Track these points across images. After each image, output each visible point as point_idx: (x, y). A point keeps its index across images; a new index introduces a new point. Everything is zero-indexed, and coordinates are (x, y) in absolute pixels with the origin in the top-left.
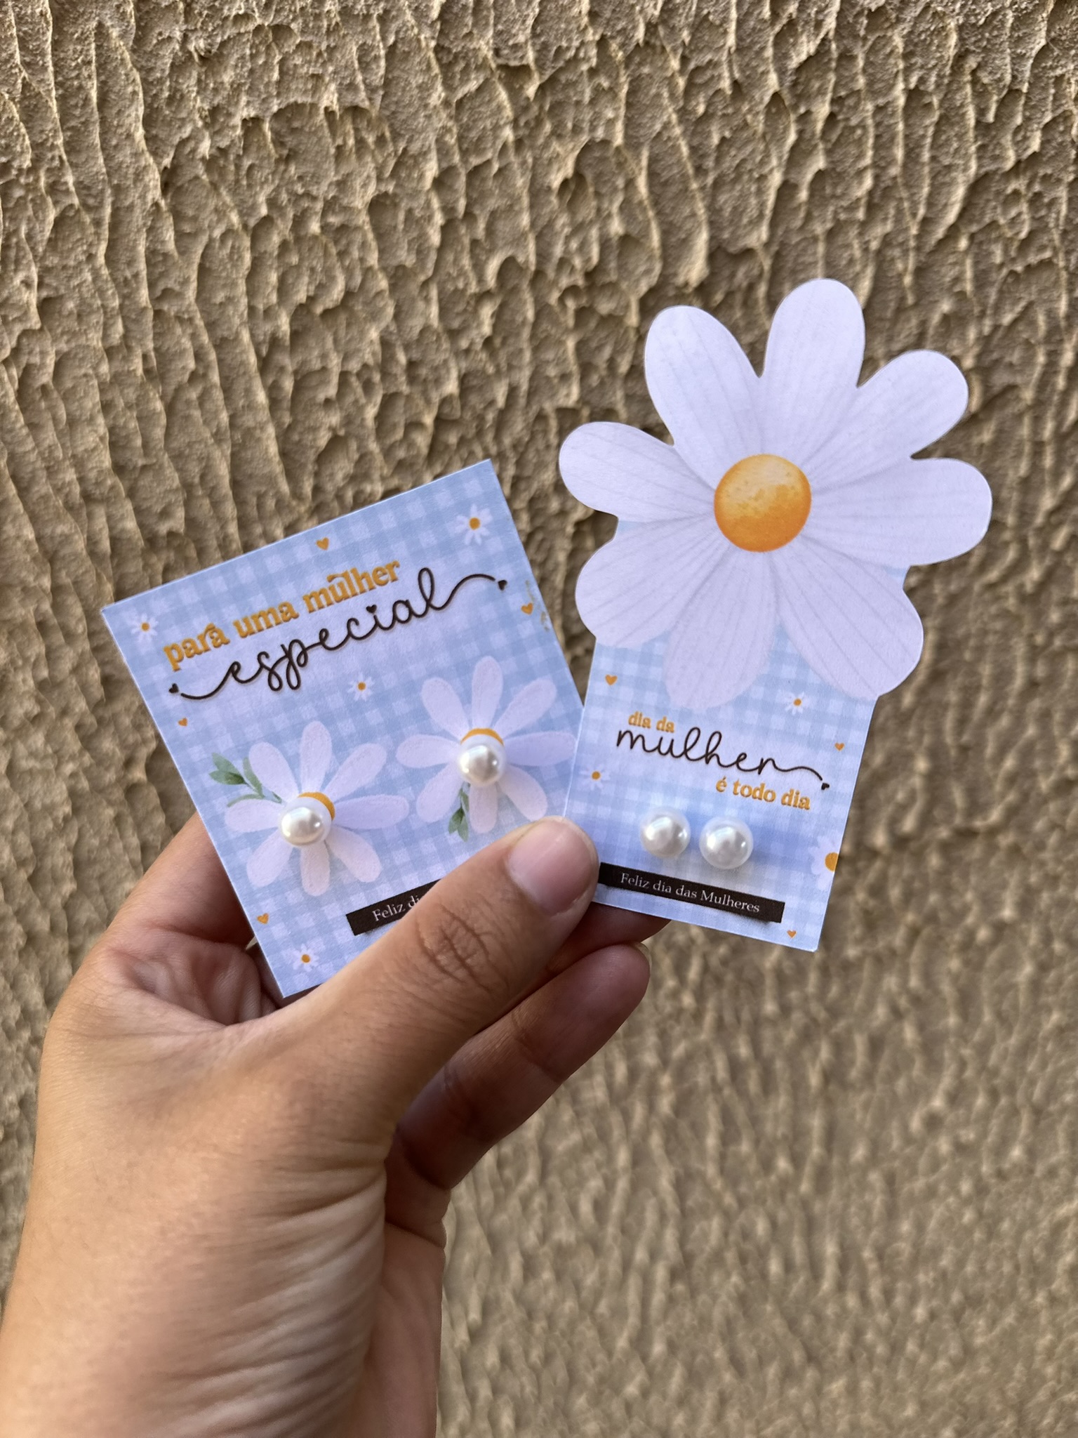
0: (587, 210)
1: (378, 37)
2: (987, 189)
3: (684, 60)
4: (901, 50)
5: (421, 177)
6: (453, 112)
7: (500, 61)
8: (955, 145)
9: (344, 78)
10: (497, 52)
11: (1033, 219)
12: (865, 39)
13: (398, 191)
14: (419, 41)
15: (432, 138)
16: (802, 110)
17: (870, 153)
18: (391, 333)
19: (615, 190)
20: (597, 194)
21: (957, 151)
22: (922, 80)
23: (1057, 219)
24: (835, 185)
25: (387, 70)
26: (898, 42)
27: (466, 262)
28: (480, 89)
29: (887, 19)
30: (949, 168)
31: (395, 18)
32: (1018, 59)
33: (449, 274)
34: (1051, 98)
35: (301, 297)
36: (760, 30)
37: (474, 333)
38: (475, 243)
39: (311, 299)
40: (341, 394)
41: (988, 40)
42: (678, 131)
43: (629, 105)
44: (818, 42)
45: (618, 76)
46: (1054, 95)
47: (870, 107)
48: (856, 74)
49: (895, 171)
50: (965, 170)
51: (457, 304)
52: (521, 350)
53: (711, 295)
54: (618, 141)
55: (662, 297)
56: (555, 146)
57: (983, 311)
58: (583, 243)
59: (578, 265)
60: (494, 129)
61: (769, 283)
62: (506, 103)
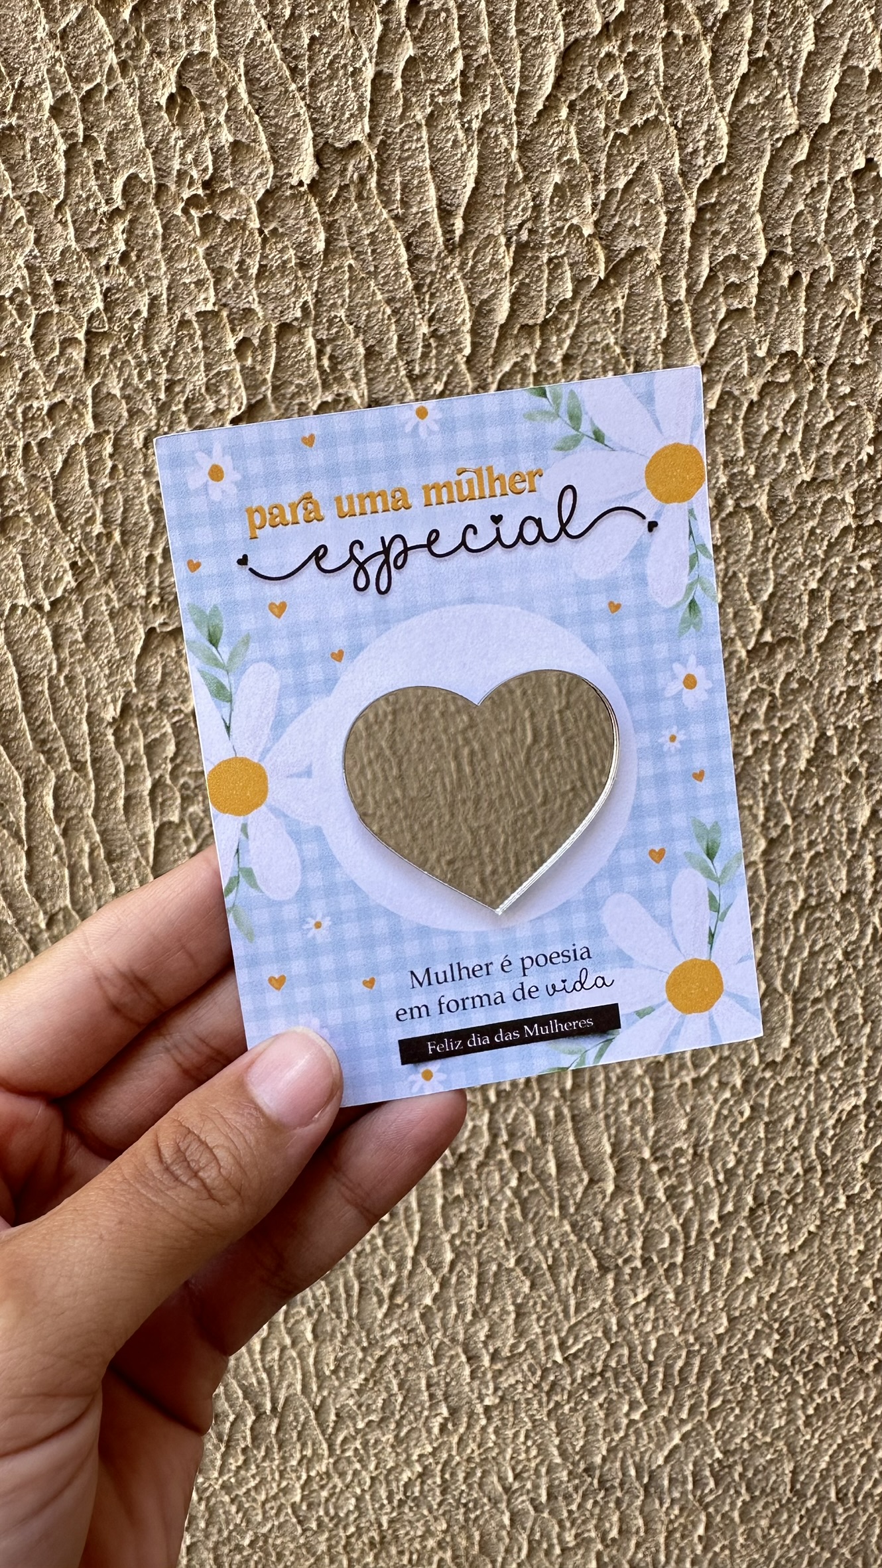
0: (196, 125)
2: (580, 55)
5: (40, 105)
6: (59, 42)
8: (541, 16)
11: (630, 79)
13: (21, 122)
15: (44, 68)
17: (457, 34)
18: (35, 257)
19: (220, 100)
20: (204, 106)
21: (542, 22)
23: (657, 77)
24: (428, 71)
27: (93, 184)
28: (79, 18)
33: (79, 196)
37: (110, 250)
38: (98, 164)
42: (268, 36)
43: (219, 17)
49: (484, 49)
50: (554, 40)
51: (91, 224)
52: (156, 261)
53: (326, 190)
54: (215, 53)
55: (279, 198)
56: (157, 63)
57: (595, 177)
58: (198, 154)
59: (196, 176)
60: (99, 54)
61: (379, 172)
62: (106, 29)
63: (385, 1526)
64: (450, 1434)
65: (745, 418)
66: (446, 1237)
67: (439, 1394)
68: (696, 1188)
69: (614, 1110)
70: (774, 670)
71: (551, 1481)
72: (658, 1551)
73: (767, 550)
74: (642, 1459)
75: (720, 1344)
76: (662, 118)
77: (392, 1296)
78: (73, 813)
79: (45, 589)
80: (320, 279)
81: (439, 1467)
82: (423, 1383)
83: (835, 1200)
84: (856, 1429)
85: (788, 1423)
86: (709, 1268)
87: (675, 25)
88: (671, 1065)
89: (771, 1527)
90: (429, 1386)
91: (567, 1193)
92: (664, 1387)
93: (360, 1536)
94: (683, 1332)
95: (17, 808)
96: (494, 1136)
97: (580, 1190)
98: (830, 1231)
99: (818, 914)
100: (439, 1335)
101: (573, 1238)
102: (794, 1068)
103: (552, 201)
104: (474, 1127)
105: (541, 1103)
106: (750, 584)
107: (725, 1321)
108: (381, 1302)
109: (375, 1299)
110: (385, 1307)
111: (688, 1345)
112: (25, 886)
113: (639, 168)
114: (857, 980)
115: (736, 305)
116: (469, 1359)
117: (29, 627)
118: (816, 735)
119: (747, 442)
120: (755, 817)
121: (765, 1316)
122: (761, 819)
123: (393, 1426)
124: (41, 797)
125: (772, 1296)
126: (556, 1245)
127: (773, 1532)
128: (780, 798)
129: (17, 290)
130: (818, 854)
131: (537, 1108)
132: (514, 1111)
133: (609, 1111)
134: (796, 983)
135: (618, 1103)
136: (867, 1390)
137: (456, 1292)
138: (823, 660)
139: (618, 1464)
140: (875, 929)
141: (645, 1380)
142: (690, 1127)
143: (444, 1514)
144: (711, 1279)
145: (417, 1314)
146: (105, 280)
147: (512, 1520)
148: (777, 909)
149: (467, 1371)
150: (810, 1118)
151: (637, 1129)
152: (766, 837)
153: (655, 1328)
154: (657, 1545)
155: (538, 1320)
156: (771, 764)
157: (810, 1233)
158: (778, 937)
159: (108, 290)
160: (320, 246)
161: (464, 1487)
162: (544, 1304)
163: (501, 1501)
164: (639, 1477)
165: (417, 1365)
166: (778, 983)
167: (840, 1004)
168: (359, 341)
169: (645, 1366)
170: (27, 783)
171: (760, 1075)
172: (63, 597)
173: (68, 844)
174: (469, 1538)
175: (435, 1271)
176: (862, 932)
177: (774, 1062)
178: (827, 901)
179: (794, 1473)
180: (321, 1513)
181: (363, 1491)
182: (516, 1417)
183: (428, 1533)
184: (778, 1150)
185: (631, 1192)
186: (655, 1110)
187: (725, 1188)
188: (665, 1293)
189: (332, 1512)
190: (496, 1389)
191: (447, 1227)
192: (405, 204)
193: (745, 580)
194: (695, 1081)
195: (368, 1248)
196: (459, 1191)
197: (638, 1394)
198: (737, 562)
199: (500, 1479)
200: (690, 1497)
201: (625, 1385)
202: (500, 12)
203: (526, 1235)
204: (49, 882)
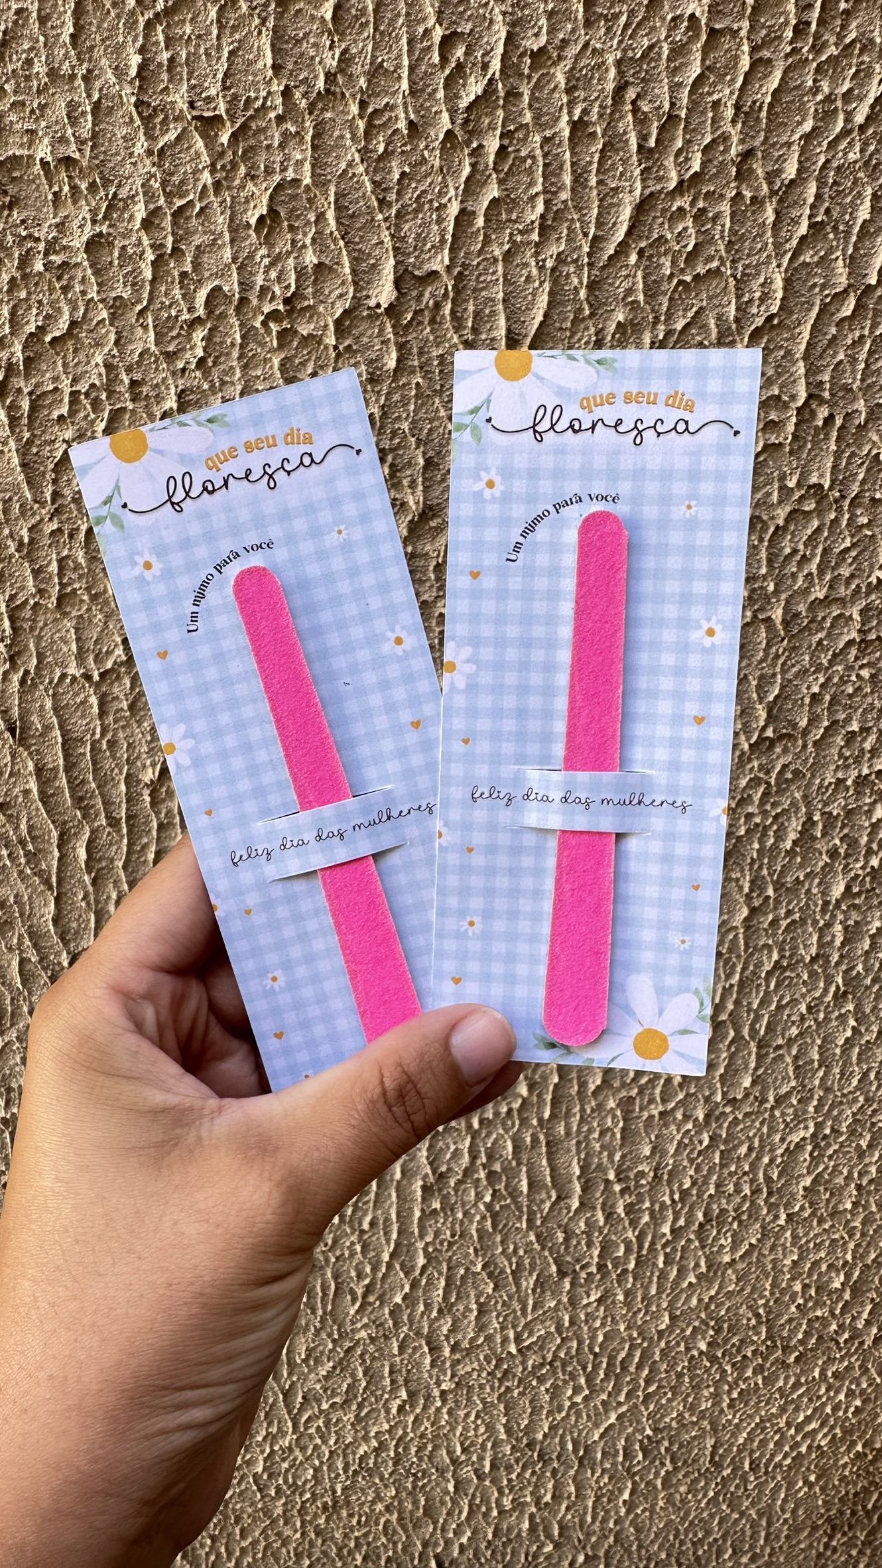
0: (283, 244)
1: (84, 95)
2: (653, 207)
3: (363, 105)
4: (563, 85)
5: (132, 217)
6: (156, 159)
7: (195, 113)
8: (621, 169)
9: (56, 132)
10: (192, 105)
11: (697, 232)
12: (529, 77)
13: (111, 230)
14: (120, 96)
15: (139, 182)
16: (475, 145)
17: (541, 180)
18: (114, 356)
19: (308, 223)
20: (292, 228)
21: (622, 174)
22: (585, 112)
23: (722, 231)
24: (510, 211)
25: (94, 125)
26: (561, 78)
27: (177, 292)
28: (178, 138)
29: (550, 58)
30: (616, 190)
31: (98, 77)
32: (675, 87)
33: (163, 303)
34: (709, 121)
35: (32, 328)
36: (431, 74)
37: (188, 355)
38: (184, 275)
39: (42, 330)
40: (72, 412)
41: (647, 72)
42: (361, 169)
43: (314, 148)
44: (485, 82)
45: (303, 121)
46: (713, 118)
47: (538, 138)
48: (523, 109)
49: (565, 195)
50: (630, 192)
51: (171, 329)
52: (232, 368)
53: (402, 313)
54: (307, 181)
55: (356, 317)
56: (250, 186)
57: (656, 318)
58: (281, 272)
59: (278, 293)
60: (194, 173)
61: (454, 301)
62: (203, 150)
63: (339, 1493)
64: (407, 1414)
65: (770, 541)
66: (420, 1245)
67: (401, 1380)
68: (652, 1205)
69: (586, 1137)
70: (772, 761)
71: (496, 1453)
72: (585, 1513)
73: (777, 656)
74: (579, 1435)
75: (660, 1339)
76: (723, 269)
77: (365, 1296)
78: (104, 864)
79: (95, 662)
80: (388, 394)
81: (394, 1443)
82: (387, 1370)
83: (777, 1217)
84: (774, 1410)
85: (713, 1406)
86: (657, 1274)
87: (744, 186)
88: (642, 1100)
89: (689, 1492)
90: (391, 1372)
91: (535, 1208)
92: (606, 1375)
93: (314, 1501)
94: (628, 1328)
95: (49, 857)
96: (474, 1157)
97: (548, 1204)
98: (769, 1244)
99: (788, 974)
100: (405, 1329)
101: (536, 1246)
102: (752, 1105)
103: (613, 337)
104: (456, 1149)
105: (519, 1130)
106: (759, 687)
107: (667, 1319)
108: (354, 1300)
109: (349, 1297)
110: (358, 1304)
111: (631, 1339)
112: (51, 928)
113: (697, 313)
114: (817, 1031)
115: (773, 439)
116: (431, 1350)
117: (76, 694)
118: (804, 819)
119: (770, 561)
120: (741, 888)
121: (703, 1315)
122: (746, 890)
123: (354, 1407)
124: (74, 849)
125: (711, 1298)
126: (521, 1252)
127: (690, 1497)
128: (765, 872)
129: (93, 386)
130: (794, 922)
131: (515, 1134)
132: (494, 1136)
133: (581, 1138)
134: (762, 1032)
135: (590, 1131)
136: (787, 1378)
137: (424, 1293)
138: (817, 755)
139: (557, 1440)
140: (838, 987)
141: (589, 1369)
142: (653, 1152)
143: (394, 1483)
144: (658, 1283)
145: (387, 1311)
146: (180, 382)
147: (456, 1487)
148: (751, 968)
149: (428, 1360)
150: (762, 1147)
151: (605, 1154)
152: (748, 906)
153: (603, 1325)
154: (586, 1508)
155: (497, 1317)
156: (760, 843)
157: (751, 1244)
158: (750, 992)
159: (183, 391)
160: (391, 364)
161: (415, 1459)
162: (504, 1304)
163: (447, 1471)
164: (576, 1450)
165: (382, 1355)
166: (746, 1032)
167: (799, 1051)
168: (419, 452)
169: (591, 1357)
170: (61, 836)
171: (721, 1109)
172: (112, 669)
173: (96, 892)
174: (415, 1503)
175: (407, 1274)
176: (826, 991)
177: (735, 1099)
178: (798, 962)
179: (714, 1447)
180: (281, 1481)
181: (322, 1463)
182: (469, 1399)
183: (378, 1498)
184: (731, 1174)
185: (594, 1208)
186: (623, 1138)
187: (680, 1206)
188: (616, 1295)
189: (291, 1481)
190: (453, 1376)
191: (422, 1236)
192: (475, 330)
193: (755, 683)
194: (661, 1113)
195: (347, 1253)
196: (436, 1205)
197: (582, 1381)
198: (749, 665)
199: (448, 1452)
200: (620, 1467)
201: (571, 1373)
202: (583, 163)
203: (494, 1243)
204: (74, 925)
